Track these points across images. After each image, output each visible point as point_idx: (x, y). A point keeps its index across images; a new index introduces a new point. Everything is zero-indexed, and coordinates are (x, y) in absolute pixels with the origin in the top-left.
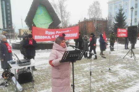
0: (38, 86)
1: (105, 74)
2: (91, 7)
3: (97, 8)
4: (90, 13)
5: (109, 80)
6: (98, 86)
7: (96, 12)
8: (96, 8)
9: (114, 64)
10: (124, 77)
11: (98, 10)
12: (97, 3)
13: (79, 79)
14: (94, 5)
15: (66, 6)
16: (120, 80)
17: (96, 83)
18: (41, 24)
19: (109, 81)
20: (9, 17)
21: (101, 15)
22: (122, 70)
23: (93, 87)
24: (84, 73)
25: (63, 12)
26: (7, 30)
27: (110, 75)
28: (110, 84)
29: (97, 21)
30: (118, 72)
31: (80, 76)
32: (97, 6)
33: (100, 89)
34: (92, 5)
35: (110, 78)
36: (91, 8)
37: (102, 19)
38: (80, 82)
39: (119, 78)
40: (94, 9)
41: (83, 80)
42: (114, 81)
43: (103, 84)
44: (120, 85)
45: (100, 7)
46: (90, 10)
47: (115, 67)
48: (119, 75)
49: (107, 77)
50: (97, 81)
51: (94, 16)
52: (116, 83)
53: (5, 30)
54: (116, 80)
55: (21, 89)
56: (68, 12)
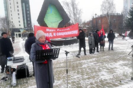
0: (32, 82)
1: (101, 71)
2: (104, 2)
3: (111, 3)
4: (103, 8)
5: (102, 77)
6: (88, 83)
7: (109, 7)
8: (109, 3)
9: (116, 60)
10: (120, 75)
11: (111, 5)
13: (72, 75)
15: (78, 3)
16: (114, 77)
17: (87, 80)
18: (52, 23)
19: (102, 79)
20: (29, 17)
21: (114, 10)
22: (121, 68)
23: (82, 84)
24: (80, 70)
25: (76, 9)
26: (27, 29)
27: (106, 72)
28: (101, 81)
29: (111, 16)
30: (115, 69)
31: (74, 72)
32: (111, 1)
33: (88, 86)
35: (104, 76)
36: (104, 4)
37: (117, 14)
38: (72, 79)
39: (114, 76)
40: (107, 5)
41: (75, 77)
42: (107, 78)
43: (94, 81)
44: (111, 83)
45: (113, 2)
46: (102, 6)
47: (116, 64)
48: (115, 72)
49: (102, 74)
50: (89, 78)
51: (107, 11)
52: (108, 81)
53: (26, 29)
54: (109, 77)
55: (14, 84)
56: (79, 10)
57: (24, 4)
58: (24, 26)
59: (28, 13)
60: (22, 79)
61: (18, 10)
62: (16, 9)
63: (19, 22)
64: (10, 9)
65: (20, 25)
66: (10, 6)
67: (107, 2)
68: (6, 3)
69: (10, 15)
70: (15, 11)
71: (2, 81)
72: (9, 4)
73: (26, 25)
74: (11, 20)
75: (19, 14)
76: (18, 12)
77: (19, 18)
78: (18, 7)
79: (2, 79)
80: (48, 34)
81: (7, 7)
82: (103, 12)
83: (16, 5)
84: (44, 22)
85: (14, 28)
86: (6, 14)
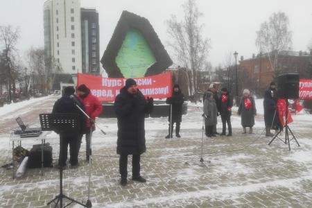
2: (265, 26)
3: (280, 28)
4: (263, 39)
7: (277, 38)
11: (281, 32)
12: (282, 17)
14: (273, 22)
15: (201, 26)
20: (95, 51)
25: (196, 39)
32: (281, 24)
34: (268, 21)
36: (265, 30)
37: (301, 53)
40: (272, 31)
46: (261, 33)
51: (270, 46)
55: (19, 173)
56: (204, 40)
57: (86, 23)
58: (84, 70)
59: (95, 41)
60: (36, 170)
61: (73, 36)
62: (70, 31)
63: (73, 60)
64: (56, 33)
65: (74, 68)
66: (55, 25)
67: (273, 25)
68: (49, 19)
69: (56, 45)
70: (66, 36)
71: (2, 169)
72: (55, 20)
73: (87, 68)
74: (56, 56)
75: (73, 44)
76: (73, 40)
77: (73, 52)
78: (73, 27)
79: (3, 167)
80: (104, 91)
81: (49, 26)
82: (261, 48)
83: (69, 23)
84: (116, 64)
85: (60, 73)
86: (46, 43)
